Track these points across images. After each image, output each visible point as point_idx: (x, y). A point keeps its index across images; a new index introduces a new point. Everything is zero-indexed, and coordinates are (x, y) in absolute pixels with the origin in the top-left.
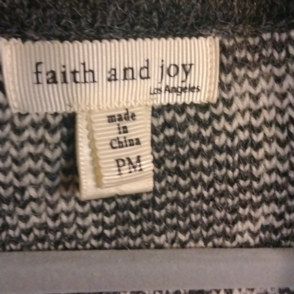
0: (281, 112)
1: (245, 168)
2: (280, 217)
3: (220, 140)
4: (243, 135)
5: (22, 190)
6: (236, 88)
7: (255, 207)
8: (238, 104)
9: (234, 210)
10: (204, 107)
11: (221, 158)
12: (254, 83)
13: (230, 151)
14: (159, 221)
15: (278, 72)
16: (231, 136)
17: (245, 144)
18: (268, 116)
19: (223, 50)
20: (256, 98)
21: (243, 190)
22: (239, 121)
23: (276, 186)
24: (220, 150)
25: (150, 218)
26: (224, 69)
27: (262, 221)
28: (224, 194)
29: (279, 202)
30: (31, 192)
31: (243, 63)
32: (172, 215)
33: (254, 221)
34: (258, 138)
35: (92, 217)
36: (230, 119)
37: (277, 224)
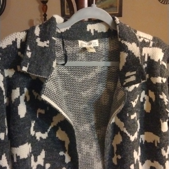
0: (105, 47)
1: (101, 53)
2: (105, 59)
3: (99, 50)
4: (101, 50)
5: (79, 56)
6: (100, 45)
7: (102, 58)
8: (101, 46)
9: (100, 58)
10: (97, 47)
11: (99, 52)
12: (102, 44)
13: (100, 52)
14: (92, 59)
15: (105, 43)
16: (100, 50)
17: (101, 51)
18: (104, 48)
19: (99, 41)
20: (102, 46)
21: (101, 56)
22: (101, 48)
23: (105, 55)
24: (99, 51)
25: (91, 59)
26: (99, 43)
27: (103, 59)
28: (99, 56)
29: (105, 57)
30: (80, 56)
31: (101, 42)
32: (94, 59)
33: (102, 59)
34: (103, 50)
35: (85, 59)
36: (100, 48)
37: (105, 60)
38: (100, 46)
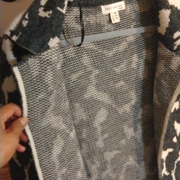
0: (134, 9)
1: (130, 17)
2: (136, 23)
3: (127, 14)
4: (129, 13)
5: (104, 24)
6: (127, 7)
7: (133, 22)
9: (130, 23)
10: (124, 10)
11: (127, 16)
12: (129, 6)
14: (121, 27)
15: (132, 4)
18: (132, 10)
19: (125, 2)
20: (130, 8)
21: (131, 20)
22: (129, 11)
23: (135, 19)
25: (120, 26)
26: (126, 5)
27: (134, 25)
28: (128, 21)
29: (136, 21)
30: (106, 25)
31: (128, 3)
32: (122, 25)
34: (131, 13)
35: (113, 27)
36: (127, 11)
37: (136, 25)
38: (127, 9)
